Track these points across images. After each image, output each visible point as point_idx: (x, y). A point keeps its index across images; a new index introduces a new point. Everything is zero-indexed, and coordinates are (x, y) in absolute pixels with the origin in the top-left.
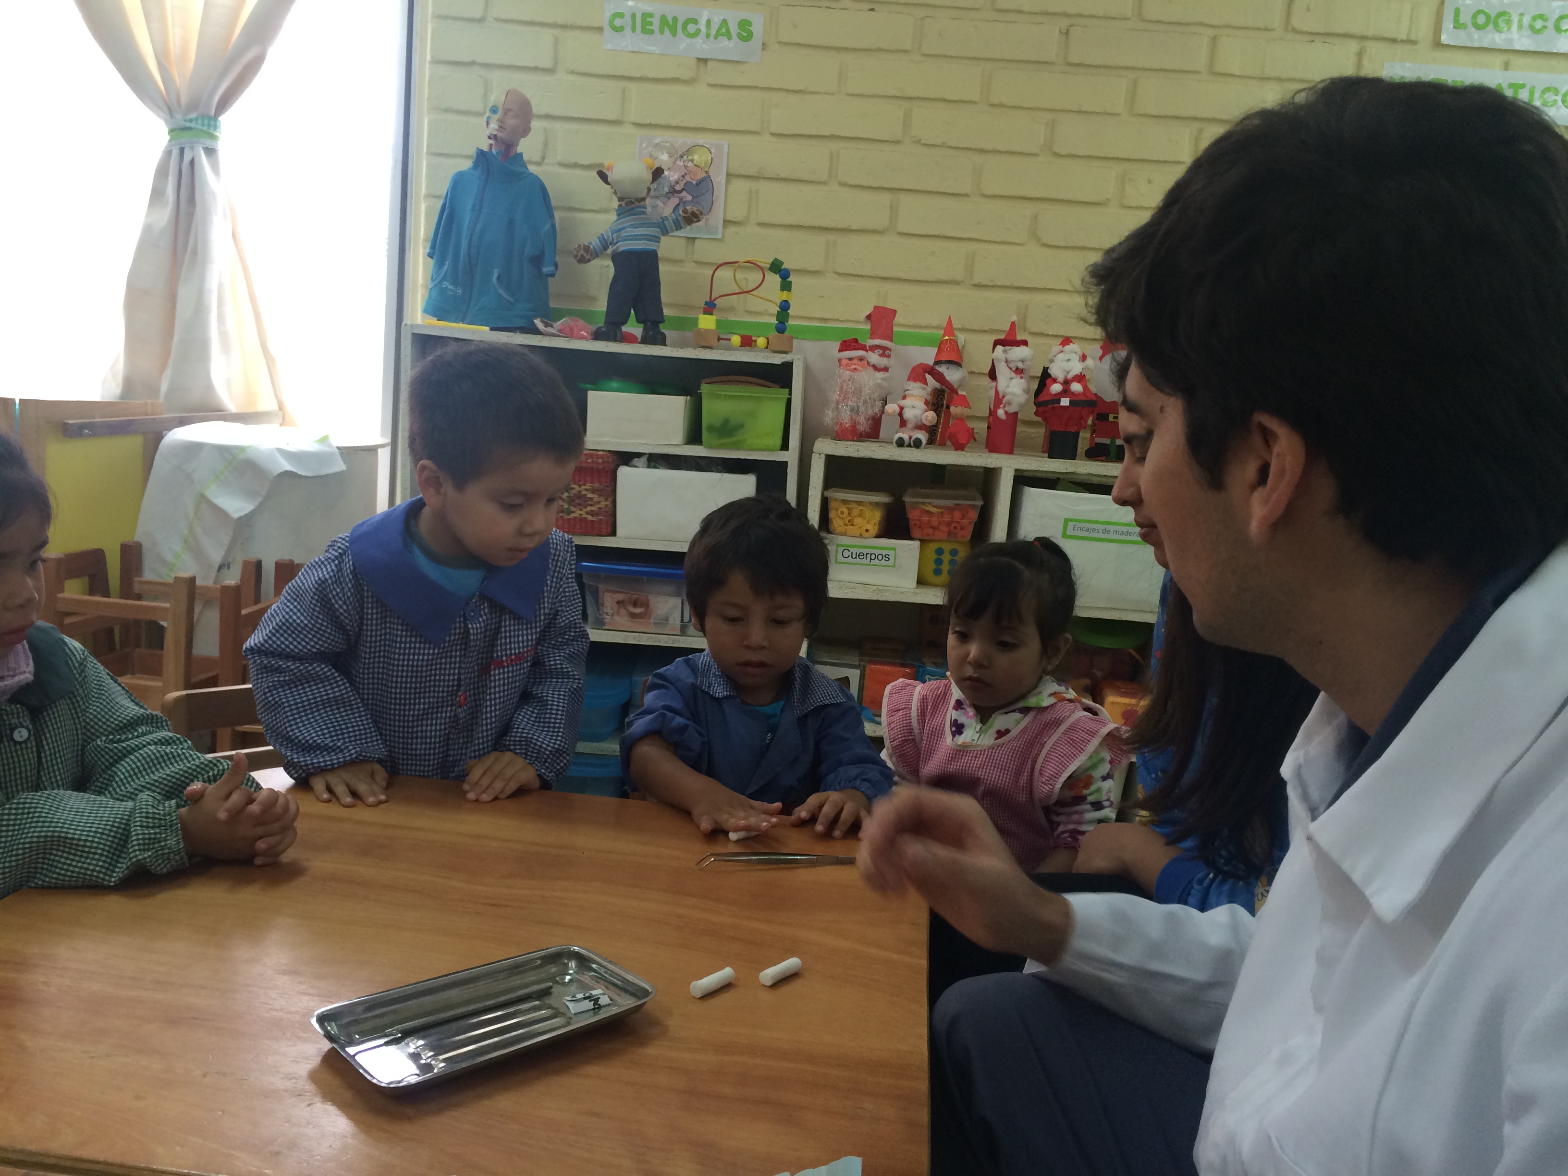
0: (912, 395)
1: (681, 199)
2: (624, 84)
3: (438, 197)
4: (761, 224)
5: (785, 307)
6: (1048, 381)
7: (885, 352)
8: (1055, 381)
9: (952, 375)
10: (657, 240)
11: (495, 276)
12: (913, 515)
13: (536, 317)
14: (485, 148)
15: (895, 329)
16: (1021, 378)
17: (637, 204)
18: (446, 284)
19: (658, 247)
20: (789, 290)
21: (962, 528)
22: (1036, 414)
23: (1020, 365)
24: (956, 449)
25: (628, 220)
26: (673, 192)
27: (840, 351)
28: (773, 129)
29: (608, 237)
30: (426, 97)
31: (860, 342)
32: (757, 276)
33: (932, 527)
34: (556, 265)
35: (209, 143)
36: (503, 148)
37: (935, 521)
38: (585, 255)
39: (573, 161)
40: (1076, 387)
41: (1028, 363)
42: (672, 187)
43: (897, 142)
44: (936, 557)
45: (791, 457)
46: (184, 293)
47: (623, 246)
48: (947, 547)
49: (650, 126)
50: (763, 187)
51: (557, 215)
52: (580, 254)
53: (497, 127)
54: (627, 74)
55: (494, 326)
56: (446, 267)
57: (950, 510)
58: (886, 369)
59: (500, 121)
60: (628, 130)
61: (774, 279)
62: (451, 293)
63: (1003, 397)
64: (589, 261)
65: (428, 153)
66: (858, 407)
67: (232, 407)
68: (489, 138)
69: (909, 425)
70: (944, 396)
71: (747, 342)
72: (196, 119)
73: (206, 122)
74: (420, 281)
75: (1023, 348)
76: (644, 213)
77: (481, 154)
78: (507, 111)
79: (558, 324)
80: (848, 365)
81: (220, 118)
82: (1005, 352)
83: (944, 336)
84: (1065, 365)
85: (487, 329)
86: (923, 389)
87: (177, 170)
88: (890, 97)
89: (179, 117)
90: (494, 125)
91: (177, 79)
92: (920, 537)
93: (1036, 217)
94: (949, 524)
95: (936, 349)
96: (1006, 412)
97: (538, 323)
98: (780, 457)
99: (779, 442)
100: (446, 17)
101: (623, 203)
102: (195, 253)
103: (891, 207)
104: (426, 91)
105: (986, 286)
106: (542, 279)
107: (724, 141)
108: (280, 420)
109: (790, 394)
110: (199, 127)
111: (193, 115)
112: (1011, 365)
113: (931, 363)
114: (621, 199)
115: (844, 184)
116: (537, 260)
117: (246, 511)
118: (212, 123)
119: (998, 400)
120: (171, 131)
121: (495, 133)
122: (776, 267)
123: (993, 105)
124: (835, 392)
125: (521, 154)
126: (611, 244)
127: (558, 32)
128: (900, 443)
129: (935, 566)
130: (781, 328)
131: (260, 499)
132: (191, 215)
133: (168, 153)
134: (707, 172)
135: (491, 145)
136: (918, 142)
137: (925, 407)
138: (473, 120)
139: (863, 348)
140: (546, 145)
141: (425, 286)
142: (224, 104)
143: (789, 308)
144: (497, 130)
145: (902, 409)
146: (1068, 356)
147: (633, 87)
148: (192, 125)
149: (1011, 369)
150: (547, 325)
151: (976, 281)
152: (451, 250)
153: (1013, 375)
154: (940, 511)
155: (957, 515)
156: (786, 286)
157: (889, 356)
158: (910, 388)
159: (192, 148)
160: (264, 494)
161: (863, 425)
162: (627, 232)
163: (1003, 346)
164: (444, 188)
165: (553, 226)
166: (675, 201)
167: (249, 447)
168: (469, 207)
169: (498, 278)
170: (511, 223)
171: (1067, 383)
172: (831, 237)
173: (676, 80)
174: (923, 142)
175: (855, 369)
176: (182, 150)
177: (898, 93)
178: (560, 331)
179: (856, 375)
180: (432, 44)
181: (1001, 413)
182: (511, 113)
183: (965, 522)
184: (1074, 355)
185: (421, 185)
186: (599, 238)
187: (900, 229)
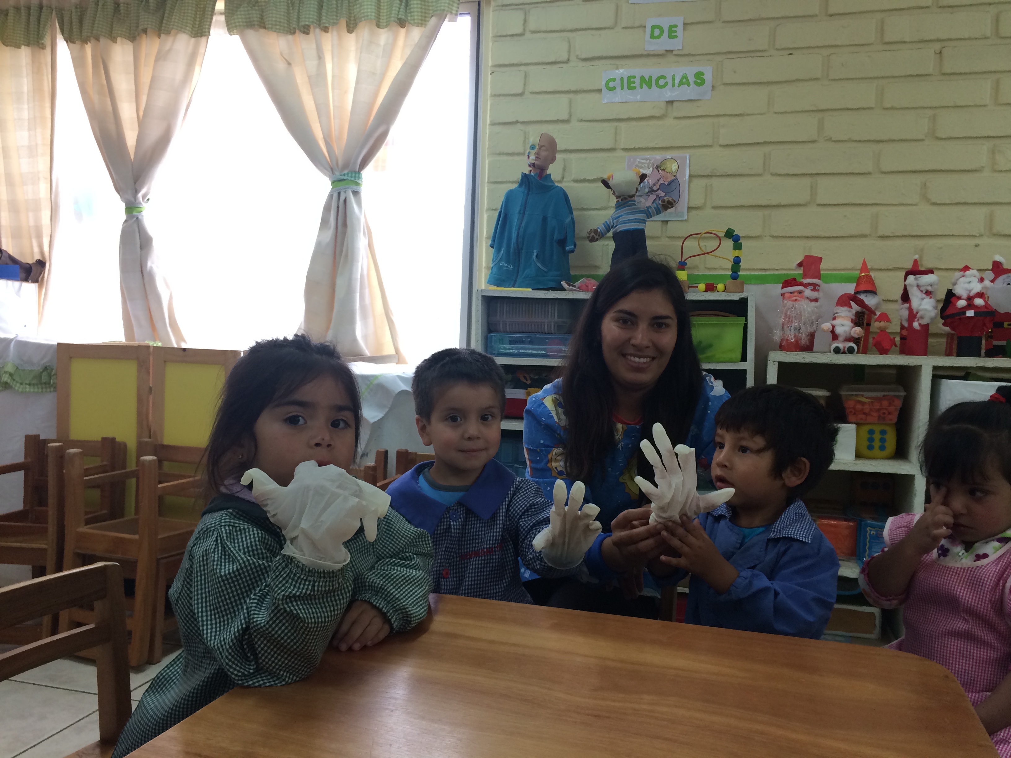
0: (840, 317)
1: (657, 196)
2: (616, 124)
3: (496, 210)
4: (714, 208)
5: (737, 261)
6: (953, 299)
7: (815, 287)
8: (959, 298)
9: (870, 301)
10: (644, 222)
11: (535, 254)
12: (849, 404)
13: (562, 281)
14: (527, 172)
15: (821, 272)
16: (931, 298)
17: (629, 199)
18: (503, 263)
19: (645, 227)
20: (740, 249)
21: (890, 413)
22: (944, 324)
23: (929, 288)
24: (881, 354)
25: (622, 211)
26: (652, 191)
27: (783, 288)
28: (721, 142)
29: (610, 223)
30: (487, 147)
31: (798, 280)
32: (716, 243)
33: (864, 413)
34: (575, 245)
35: (355, 188)
36: (538, 171)
37: (867, 408)
38: (595, 235)
39: (582, 178)
40: (979, 302)
41: (935, 287)
42: (651, 188)
43: (814, 142)
44: (869, 436)
45: (749, 366)
46: (340, 282)
47: (621, 228)
48: (877, 429)
49: (635, 149)
50: (715, 182)
51: (575, 213)
52: (591, 235)
53: (534, 158)
54: (618, 117)
55: (534, 288)
56: (502, 252)
57: (879, 399)
58: (816, 300)
59: (537, 154)
60: (620, 153)
61: (729, 243)
62: (505, 268)
63: (917, 313)
64: (597, 240)
65: (488, 183)
66: (800, 328)
67: (368, 353)
68: (529, 166)
69: (841, 339)
70: (864, 316)
71: (710, 288)
72: (348, 174)
73: (353, 175)
74: (484, 264)
75: (930, 276)
76: (635, 205)
77: (525, 176)
78: (541, 147)
79: (577, 284)
80: (790, 297)
81: (361, 172)
82: (916, 279)
83: (861, 273)
84: (967, 285)
85: (530, 289)
86: (849, 311)
87: (337, 205)
88: (807, 111)
89: (337, 173)
90: (533, 157)
91: (336, 151)
92: (854, 421)
93: (925, 184)
94: (878, 410)
95: (855, 285)
96: (920, 324)
97: (563, 283)
98: (741, 366)
99: (739, 355)
100: (500, 95)
101: (620, 200)
102: (347, 256)
103: (812, 187)
104: (487, 143)
105: (887, 237)
106: (565, 254)
107: (687, 154)
108: (397, 361)
109: (746, 320)
110: (350, 178)
111: (346, 172)
112: (922, 289)
113: (853, 292)
114: (618, 197)
115: (773, 175)
116: (562, 243)
117: (378, 418)
118: (357, 175)
119: (912, 316)
120: (333, 183)
121: (534, 162)
122: (730, 234)
123: (887, 109)
124: (780, 317)
125: (550, 175)
126: (612, 227)
127: (571, 96)
128: (837, 351)
129: (868, 443)
130: (735, 276)
131: (387, 410)
132: (344, 233)
133: (331, 196)
134: (675, 176)
135: (531, 171)
136: (830, 140)
137: (852, 325)
138: (517, 158)
139: (801, 284)
140: (564, 169)
141: (487, 268)
142: (364, 163)
143: (740, 261)
144: (535, 160)
145: (834, 327)
146: (968, 279)
147: (622, 125)
148: (345, 178)
149: (922, 291)
150: (569, 285)
151: (880, 233)
152: (505, 241)
153: (924, 296)
154: (869, 400)
155: (885, 403)
156: (737, 246)
157: (818, 290)
158: (838, 311)
159: (345, 192)
160: (389, 406)
161: (804, 340)
162: (624, 218)
163: (915, 275)
164: (499, 204)
165: (573, 219)
166: (653, 197)
167: (380, 375)
168: (517, 211)
169: (537, 256)
170: (545, 219)
171: (970, 299)
172: (767, 212)
173: (652, 118)
174: (833, 139)
175: (796, 300)
176: (339, 194)
177: (815, 109)
178: (579, 288)
179: (796, 304)
180: (490, 113)
181: (916, 325)
182: (543, 148)
183: (892, 408)
184: (974, 278)
185: (484, 202)
186: (603, 224)
187: (819, 201)
